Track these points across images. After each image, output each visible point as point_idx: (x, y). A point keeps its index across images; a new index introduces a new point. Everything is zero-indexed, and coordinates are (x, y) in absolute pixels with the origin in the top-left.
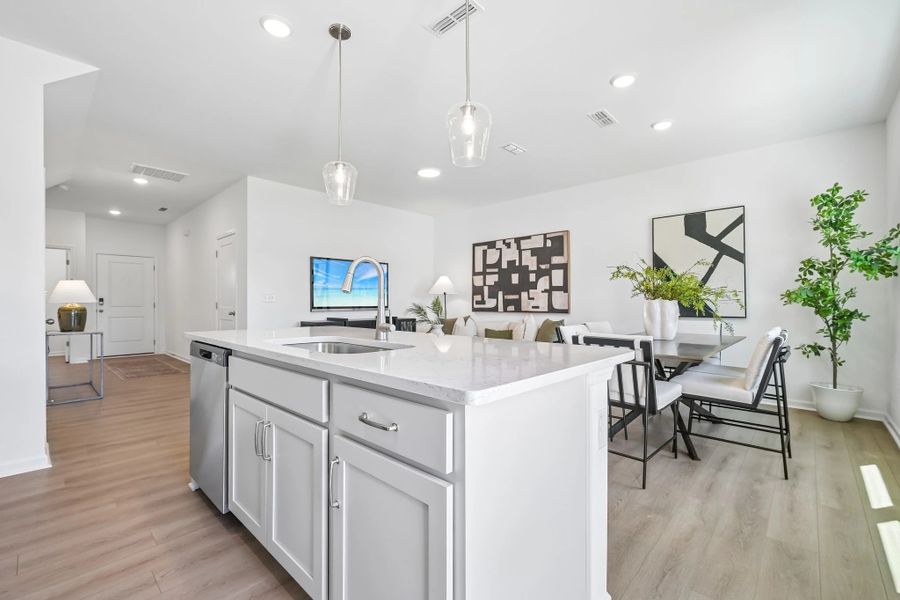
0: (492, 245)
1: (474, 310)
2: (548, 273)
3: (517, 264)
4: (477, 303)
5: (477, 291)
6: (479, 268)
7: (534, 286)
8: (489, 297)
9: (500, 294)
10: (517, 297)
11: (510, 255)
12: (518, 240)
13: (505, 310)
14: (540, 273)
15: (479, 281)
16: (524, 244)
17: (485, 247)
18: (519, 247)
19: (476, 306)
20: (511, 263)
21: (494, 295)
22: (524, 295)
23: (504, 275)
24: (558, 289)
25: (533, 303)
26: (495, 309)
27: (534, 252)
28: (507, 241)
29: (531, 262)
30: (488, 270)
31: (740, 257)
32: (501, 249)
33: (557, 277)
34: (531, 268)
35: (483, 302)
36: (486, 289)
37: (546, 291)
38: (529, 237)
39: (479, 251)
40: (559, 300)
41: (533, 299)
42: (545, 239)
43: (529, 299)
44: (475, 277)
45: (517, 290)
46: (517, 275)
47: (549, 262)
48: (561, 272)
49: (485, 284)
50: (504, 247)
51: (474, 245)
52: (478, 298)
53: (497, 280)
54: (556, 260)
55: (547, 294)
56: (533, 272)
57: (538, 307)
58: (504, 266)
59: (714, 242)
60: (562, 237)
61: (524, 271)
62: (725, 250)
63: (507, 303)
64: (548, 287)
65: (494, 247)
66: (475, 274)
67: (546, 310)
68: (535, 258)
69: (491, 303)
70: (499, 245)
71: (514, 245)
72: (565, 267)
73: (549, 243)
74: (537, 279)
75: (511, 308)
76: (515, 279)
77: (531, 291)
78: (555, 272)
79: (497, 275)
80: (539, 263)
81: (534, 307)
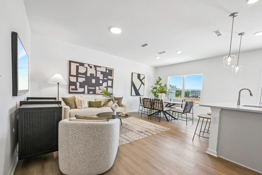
0: (82, 64)
1: (70, 93)
2: (107, 81)
3: (95, 75)
4: (72, 89)
5: (71, 83)
6: (74, 72)
8: (80, 87)
9: (86, 87)
10: (94, 88)
12: (95, 67)
13: (88, 93)
14: (104, 81)
15: (73, 79)
16: (98, 69)
17: (78, 65)
18: (96, 69)
19: (71, 91)
20: (92, 75)
21: (82, 87)
22: (97, 88)
24: (110, 87)
26: (83, 93)
27: (102, 73)
28: (90, 65)
30: (79, 75)
32: (87, 68)
33: (110, 83)
34: (100, 78)
35: (76, 89)
36: (78, 84)
37: (105, 87)
38: (100, 67)
39: (74, 66)
40: (110, 90)
41: (101, 89)
42: (106, 69)
43: (99, 89)
44: (71, 77)
45: (95, 85)
47: (107, 77)
48: (111, 81)
49: (77, 81)
50: (89, 68)
51: (71, 62)
52: (74, 87)
53: (84, 80)
54: (110, 77)
55: (106, 88)
56: (101, 80)
58: (88, 75)
60: (112, 70)
61: (97, 79)
62: (142, 83)
63: (89, 91)
65: (83, 66)
66: (70, 75)
68: (102, 75)
69: (82, 90)
70: (86, 66)
71: (93, 68)
72: (112, 80)
73: (107, 71)
74: (103, 82)
75: (92, 92)
76: (94, 81)
77: (100, 86)
78: (109, 81)
79: (85, 78)
80: (104, 77)
81: (101, 92)
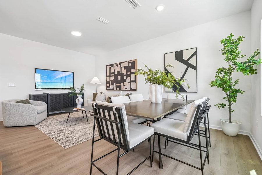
0: (112, 65)
1: (107, 90)
2: (130, 76)
3: (120, 72)
4: (108, 87)
5: (108, 83)
6: (108, 74)
7: (125, 80)
8: (111, 85)
9: (115, 83)
10: (120, 85)
11: (118, 69)
12: (120, 64)
13: (116, 90)
14: (127, 76)
15: (108, 80)
16: (122, 65)
17: (110, 66)
19: (107, 88)
20: (118, 72)
21: (113, 84)
22: (122, 84)
23: (116, 76)
24: (133, 81)
25: (125, 87)
26: (113, 89)
27: (125, 68)
28: (117, 64)
29: (124, 71)
30: (111, 75)
31: (195, 68)
32: (115, 67)
36: (110, 82)
37: (129, 82)
38: (124, 62)
39: (108, 67)
40: (133, 85)
41: (125, 85)
42: (129, 63)
44: (107, 78)
45: (120, 82)
46: (120, 76)
47: (130, 71)
49: (110, 80)
51: (107, 66)
52: (108, 85)
53: (114, 78)
54: (132, 71)
55: (129, 83)
56: (125, 75)
57: (126, 88)
58: (116, 73)
59: (186, 62)
60: (134, 62)
61: (122, 75)
62: (190, 66)
63: (117, 87)
64: (130, 81)
65: (113, 66)
66: (107, 76)
67: (129, 90)
68: (126, 70)
69: (112, 87)
70: (115, 65)
71: (119, 65)
72: (135, 73)
73: (130, 65)
74: (126, 78)
75: (118, 89)
76: (119, 78)
77: (124, 82)
78: (132, 75)
79: (114, 77)
80: (127, 72)
81: (125, 89)
